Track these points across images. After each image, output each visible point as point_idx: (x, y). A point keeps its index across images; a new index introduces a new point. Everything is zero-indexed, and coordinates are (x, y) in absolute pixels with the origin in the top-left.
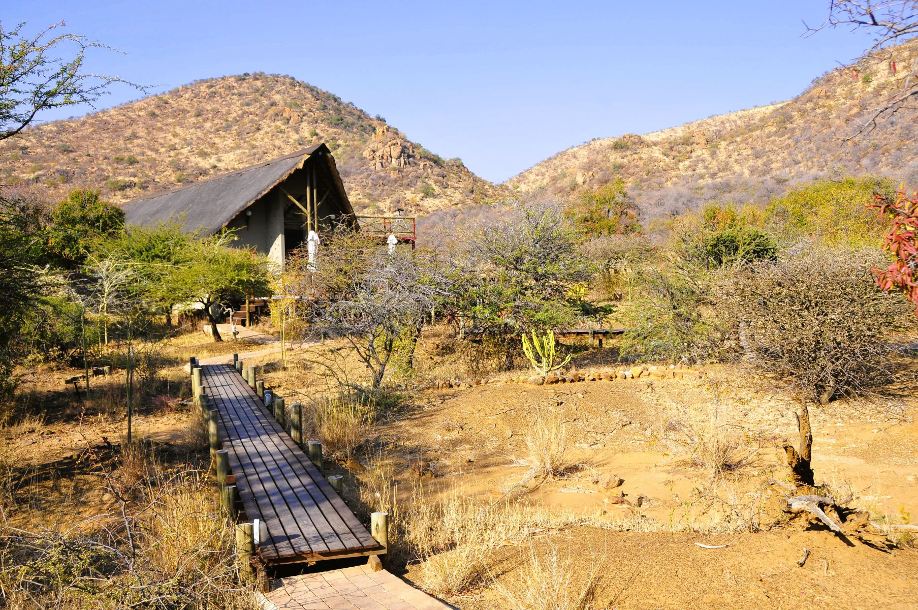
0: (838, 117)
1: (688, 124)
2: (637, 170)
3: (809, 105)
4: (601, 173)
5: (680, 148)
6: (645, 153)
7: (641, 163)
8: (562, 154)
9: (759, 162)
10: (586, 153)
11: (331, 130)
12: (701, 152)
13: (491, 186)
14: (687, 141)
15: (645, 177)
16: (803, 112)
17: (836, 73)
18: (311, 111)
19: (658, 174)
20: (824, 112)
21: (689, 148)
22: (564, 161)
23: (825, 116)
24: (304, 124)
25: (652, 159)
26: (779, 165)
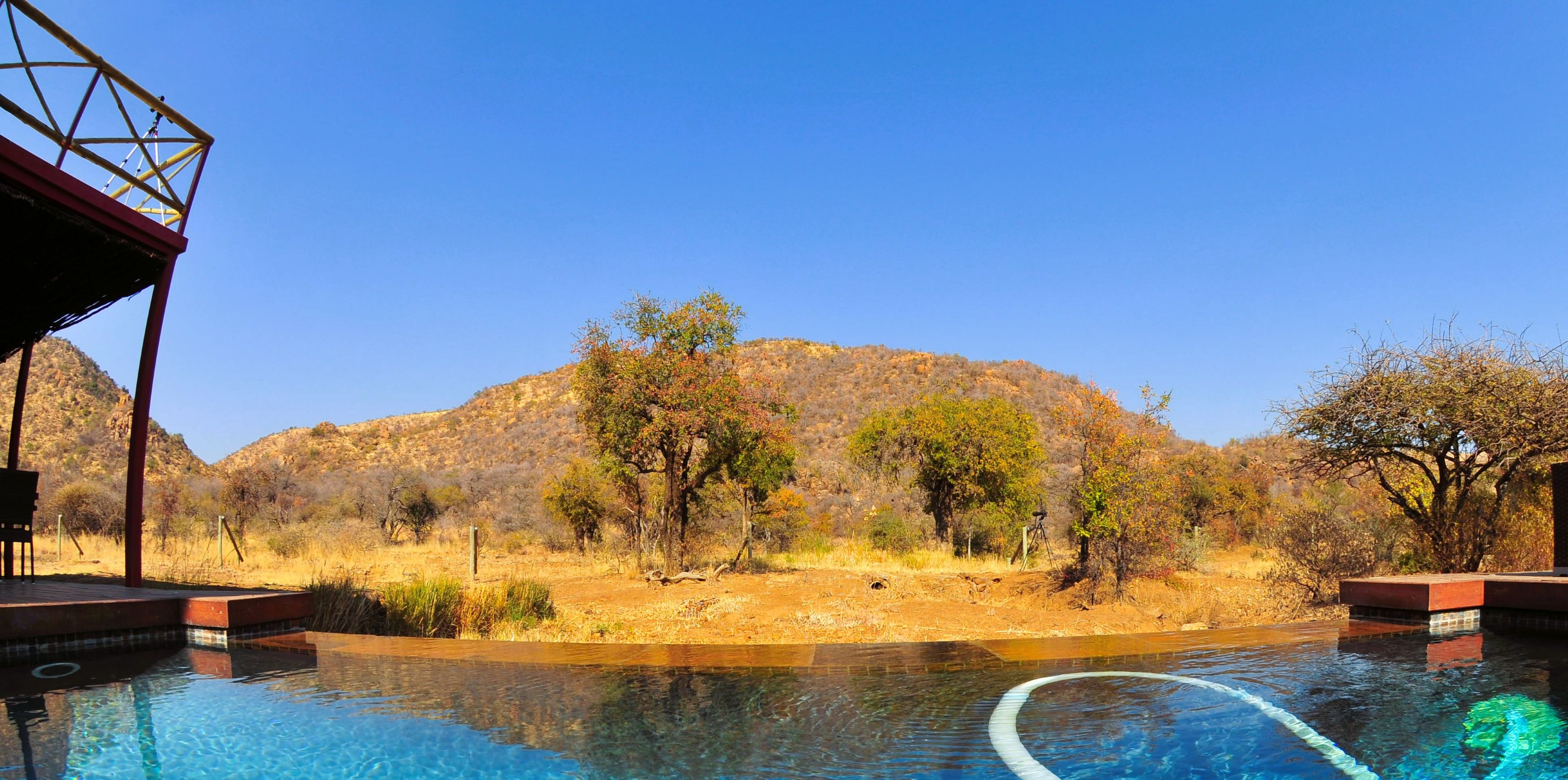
0: (498, 425)
1: (369, 422)
2: (330, 457)
3: (474, 413)
4: (299, 458)
5: (367, 439)
6: (338, 441)
7: (333, 451)
8: (264, 439)
9: (435, 459)
10: (284, 440)
11: (87, 396)
12: (384, 445)
13: (206, 466)
14: (374, 434)
15: (337, 464)
16: (469, 419)
17: (493, 390)
18: (75, 375)
19: (348, 463)
20: (487, 420)
21: (375, 441)
22: (266, 447)
23: (488, 422)
24: (69, 388)
25: (343, 448)
26: (452, 462)
